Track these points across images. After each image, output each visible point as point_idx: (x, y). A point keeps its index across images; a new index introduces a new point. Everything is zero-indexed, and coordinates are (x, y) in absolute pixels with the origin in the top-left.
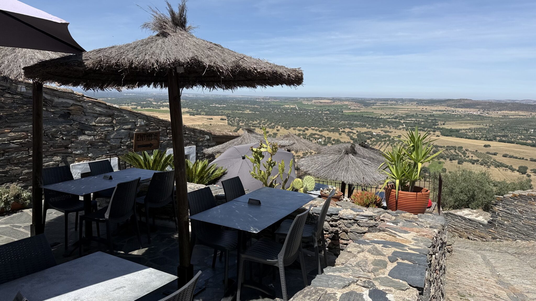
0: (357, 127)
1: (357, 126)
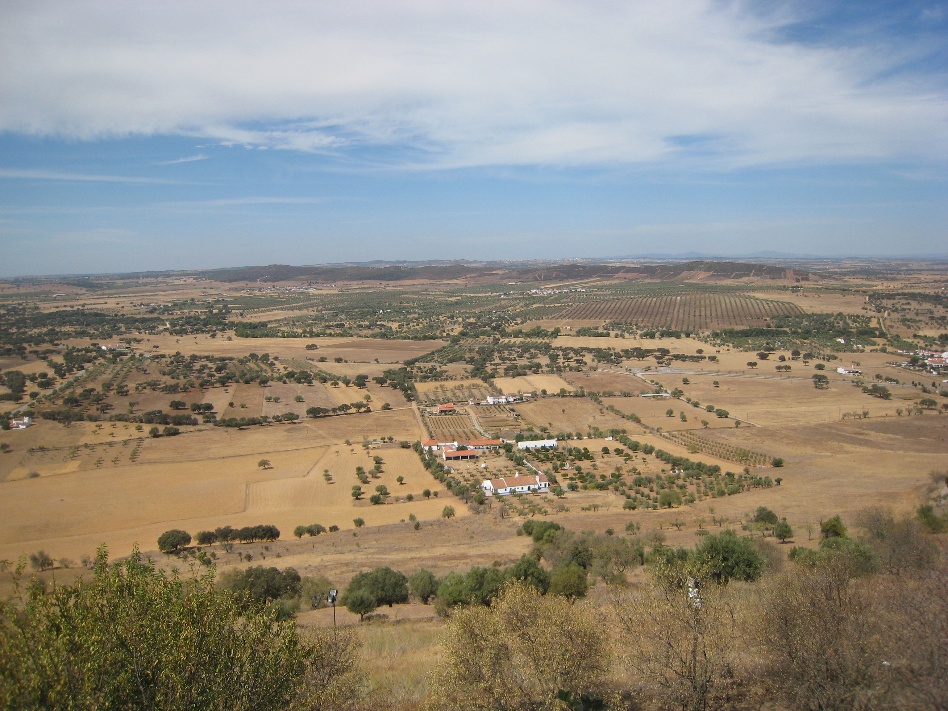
0: (68, 339)
1: (68, 335)
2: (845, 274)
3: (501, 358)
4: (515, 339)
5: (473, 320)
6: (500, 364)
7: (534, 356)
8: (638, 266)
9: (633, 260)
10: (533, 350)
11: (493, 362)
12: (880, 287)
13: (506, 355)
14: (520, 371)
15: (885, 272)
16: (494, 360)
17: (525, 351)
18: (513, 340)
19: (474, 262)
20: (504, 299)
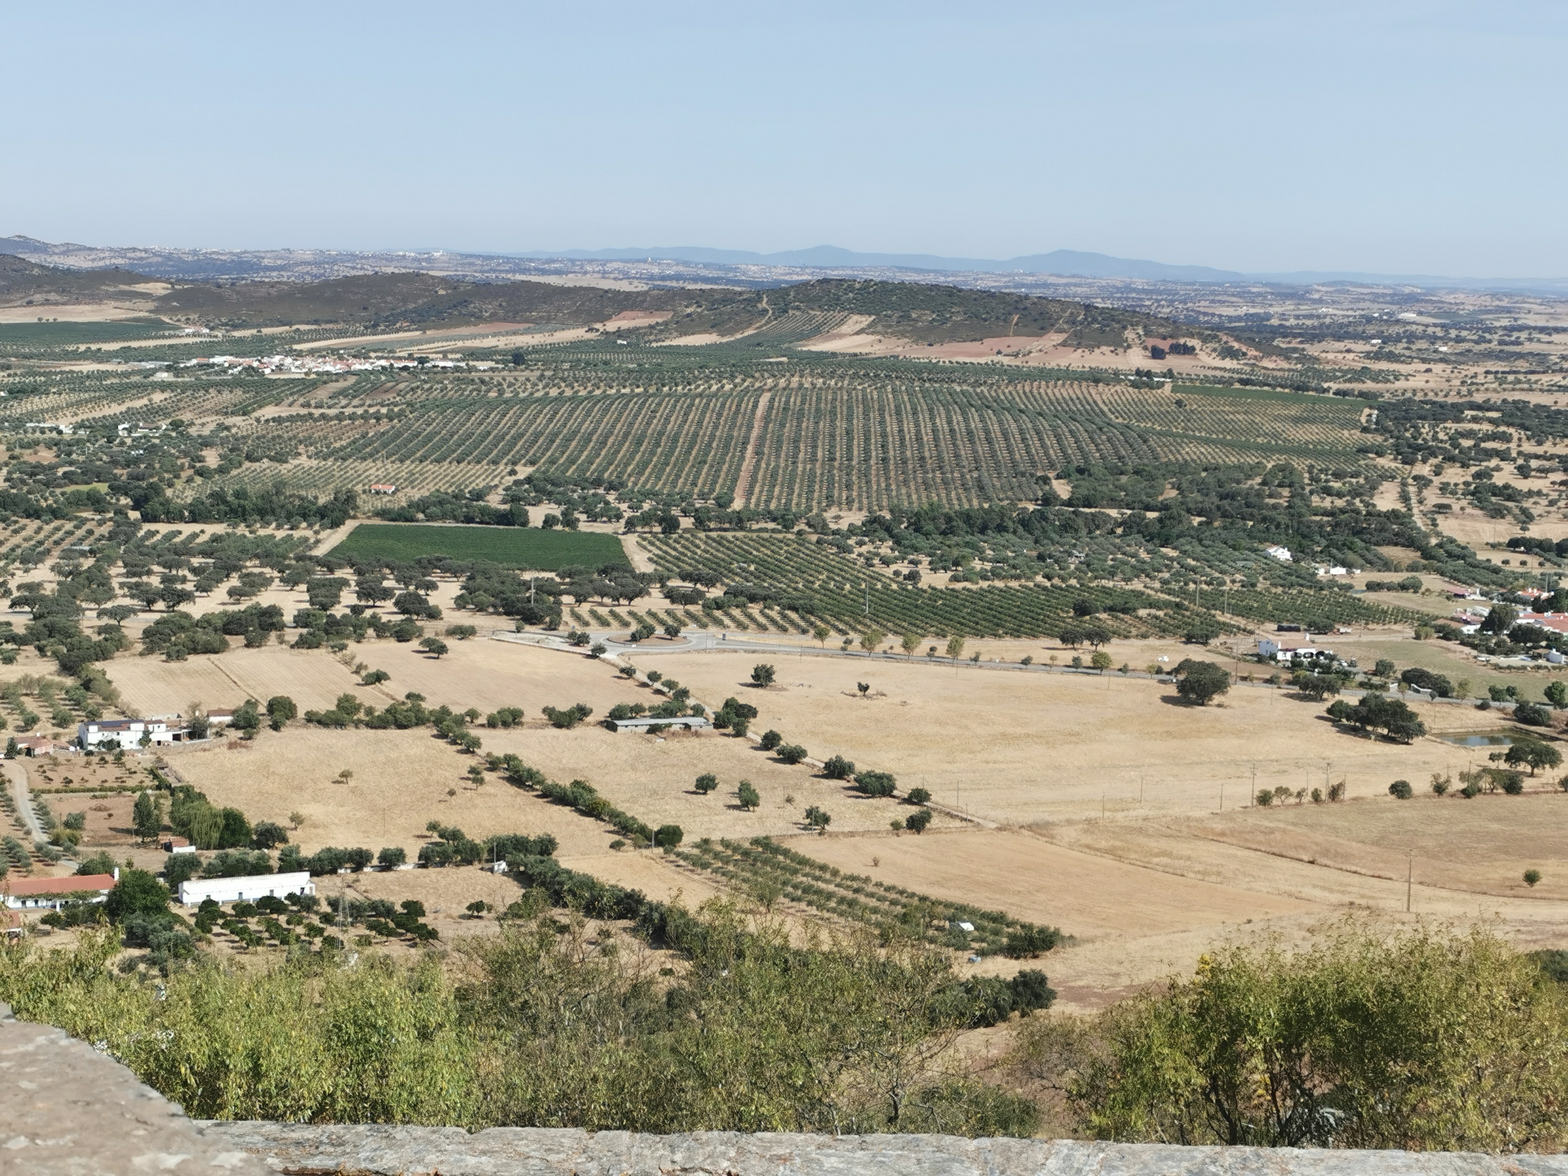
2: (1316, 335)
3: (137, 591)
4: (196, 527)
5: (46, 456)
6: (132, 611)
7: (253, 584)
8: (642, 287)
9: (626, 267)
10: (252, 566)
11: (109, 605)
12: (1417, 382)
13: (155, 581)
14: (202, 636)
15: (1440, 333)
16: (112, 597)
17: (226, 569)
18: (187, 529)
19: (69, 250)
20: (163, 386)
